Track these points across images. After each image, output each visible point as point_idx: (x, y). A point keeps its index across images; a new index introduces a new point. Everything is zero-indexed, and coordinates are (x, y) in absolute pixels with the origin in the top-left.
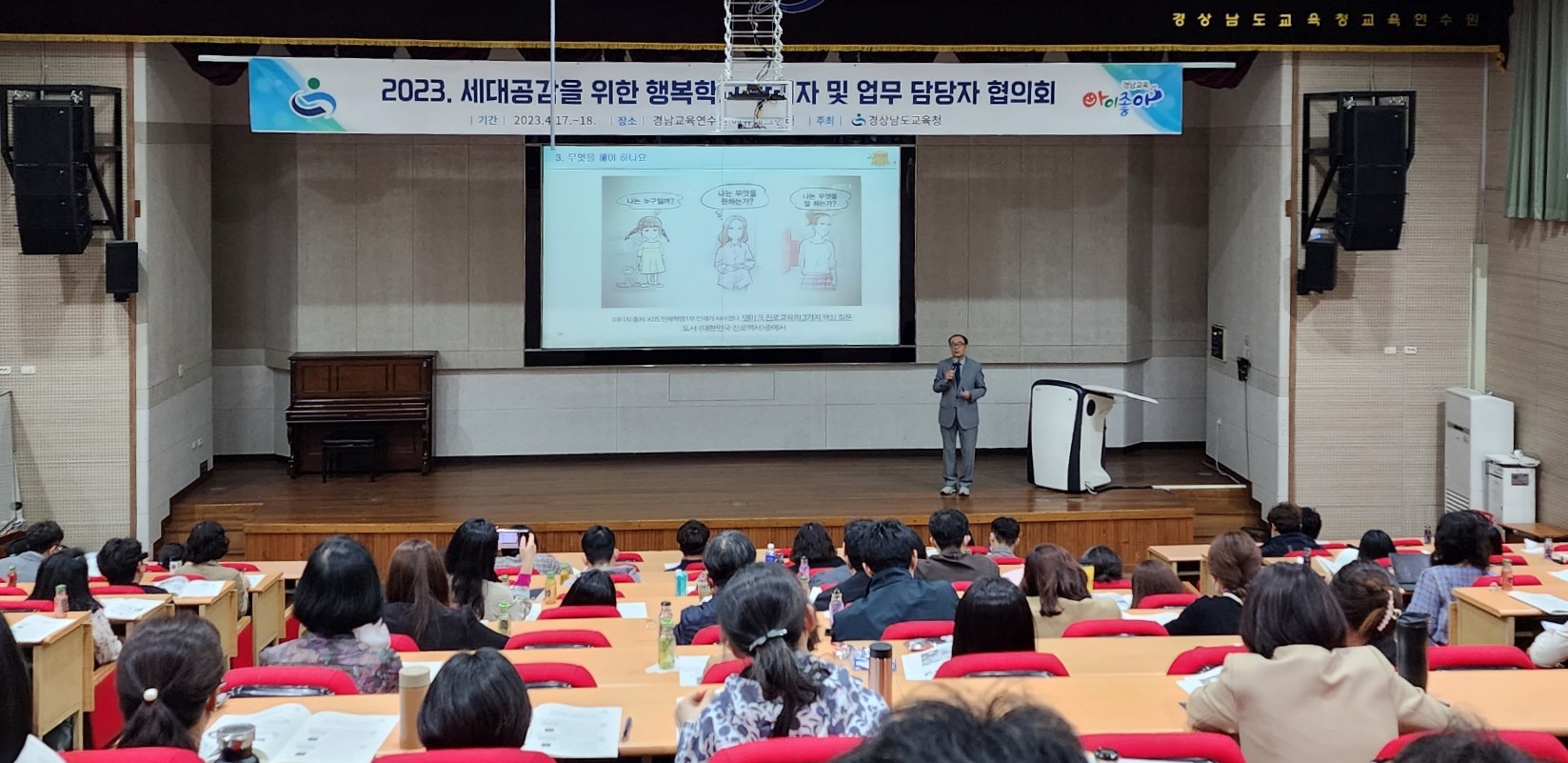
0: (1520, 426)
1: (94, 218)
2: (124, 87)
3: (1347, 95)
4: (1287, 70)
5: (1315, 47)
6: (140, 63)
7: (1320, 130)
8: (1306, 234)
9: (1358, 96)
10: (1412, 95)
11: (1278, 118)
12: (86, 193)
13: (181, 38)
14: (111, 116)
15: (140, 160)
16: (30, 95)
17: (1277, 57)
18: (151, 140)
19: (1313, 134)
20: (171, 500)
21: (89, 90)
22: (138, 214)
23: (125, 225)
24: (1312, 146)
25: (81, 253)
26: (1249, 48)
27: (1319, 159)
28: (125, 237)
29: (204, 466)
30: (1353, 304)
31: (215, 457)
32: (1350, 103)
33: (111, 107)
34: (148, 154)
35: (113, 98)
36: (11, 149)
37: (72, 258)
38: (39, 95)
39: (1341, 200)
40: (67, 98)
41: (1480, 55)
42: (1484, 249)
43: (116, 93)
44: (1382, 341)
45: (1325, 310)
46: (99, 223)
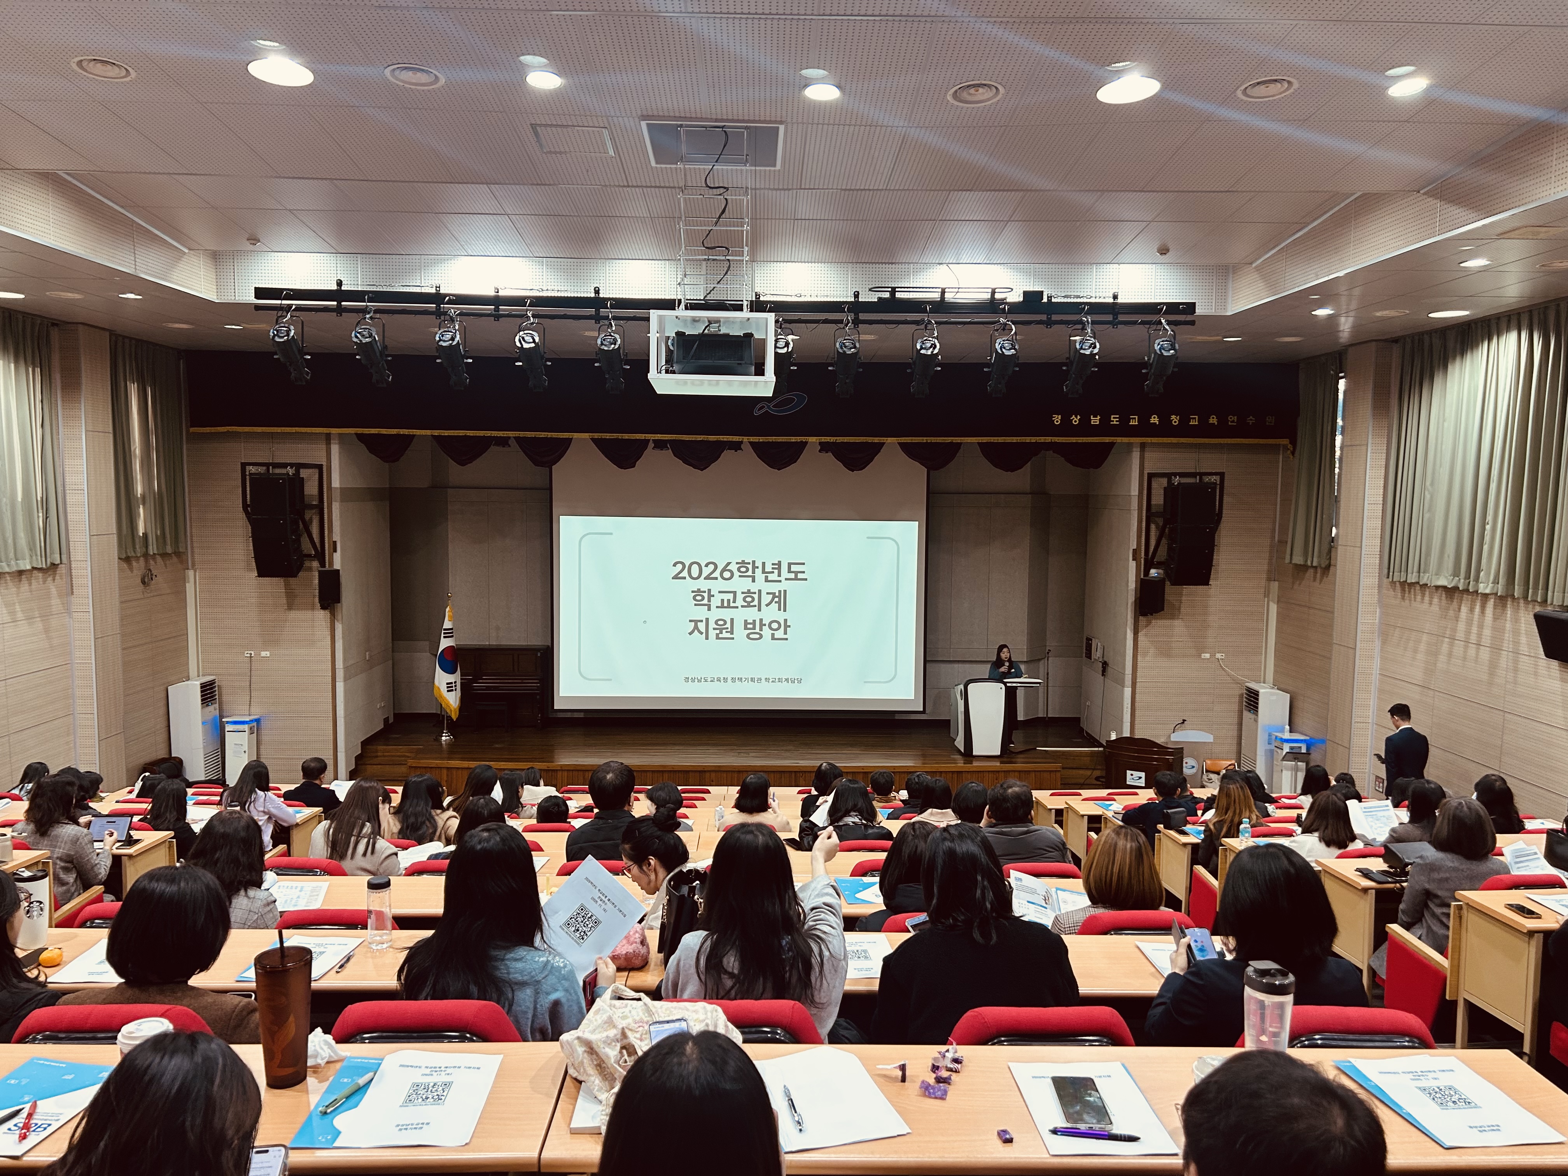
0: (1295, 711)
1: (305, 552)
2: (324, 463)
3: (1175, 474)
4: (1136, 455)
5: (1155, 440)
6: (335, 449)
7: (1158, 499)
8: (1147, 573)
9: (1182, 475)
10: (1222, 475)
11: (1129, 491)
12: (299, 536)
13: (360, 431)
14: (316, 483)
15: (336, 512)
16: (261, 470)
17: (1130, 445)
18: (342, 501)
19: (1153, 502)
20: (362, 743)
21: (299, 466)
22: (335, 551)
23: (327, 559)
24: (1153, 510)
25: (295, 576)
26: (1107, 440)
27: (1157, 519)
28: (327, 566)
29: (386, 720)
30: (1177, 623)
31: (394, 714)
32: (1176, 480)
33: (317, 476)
34: (341, 510)
35: (317, 471)
36: (248, 506)
37: (292, 580)
38: (268, 470)
39: (1170, 549)
40: (283, 471)
41: (1277, 446)
42: (1275, 585)
43: (320, 467)
44: (1200, 650)
45: (1158, 626)
46: (309, 556)
